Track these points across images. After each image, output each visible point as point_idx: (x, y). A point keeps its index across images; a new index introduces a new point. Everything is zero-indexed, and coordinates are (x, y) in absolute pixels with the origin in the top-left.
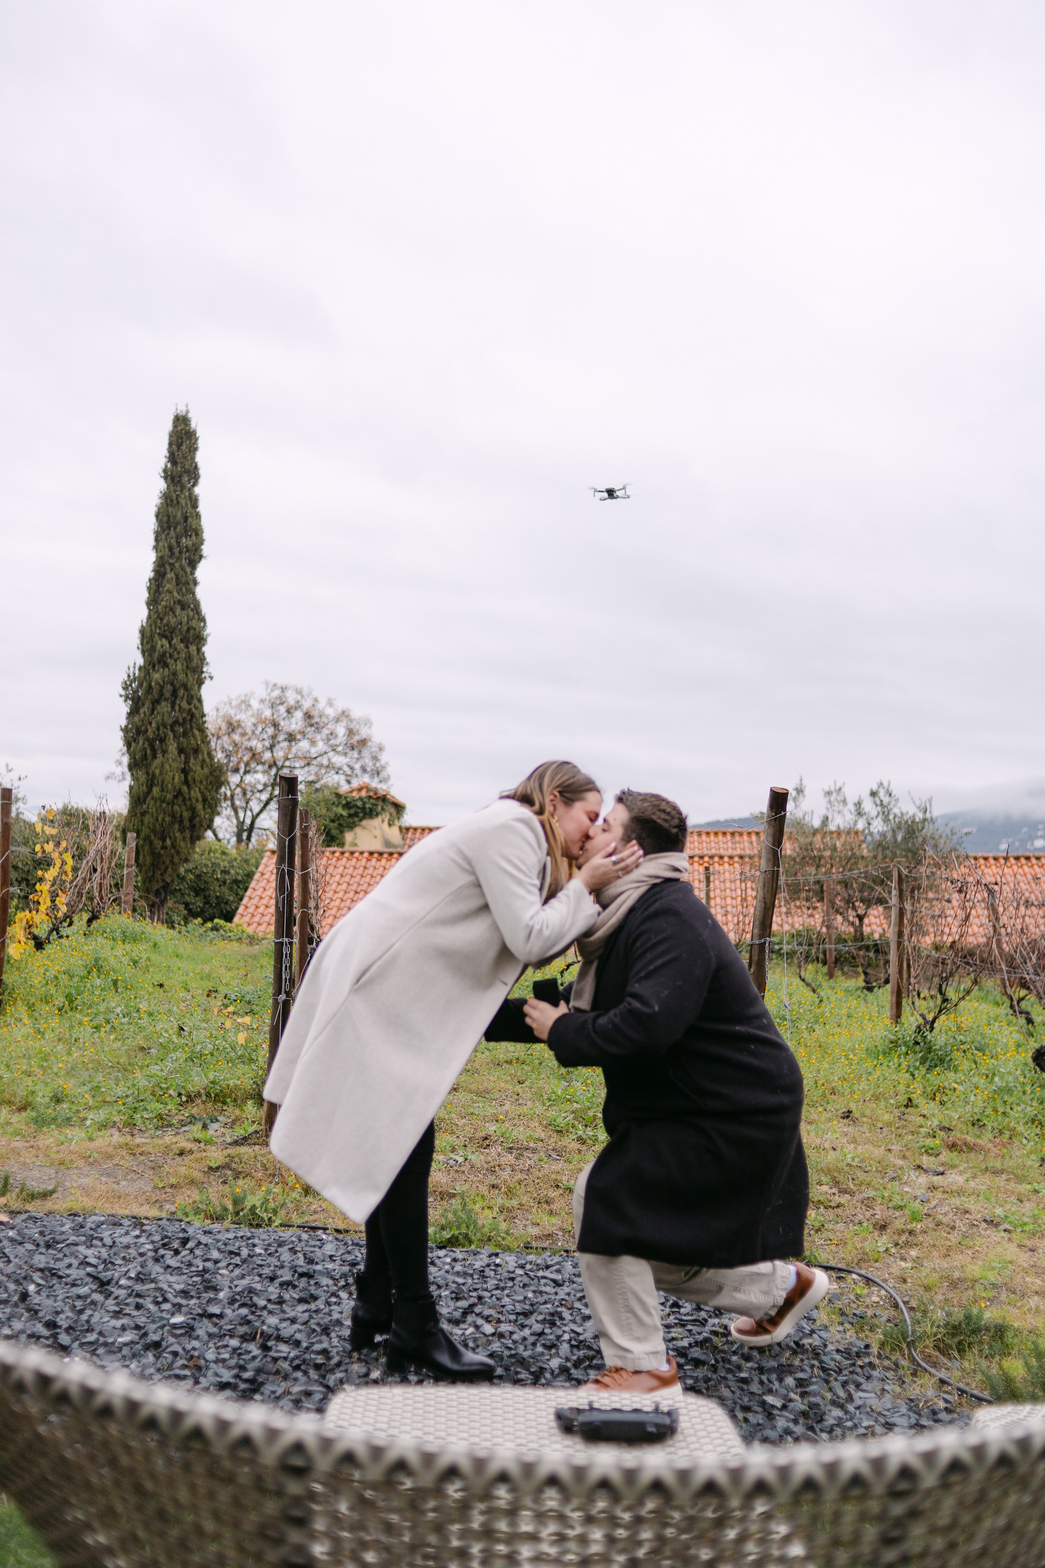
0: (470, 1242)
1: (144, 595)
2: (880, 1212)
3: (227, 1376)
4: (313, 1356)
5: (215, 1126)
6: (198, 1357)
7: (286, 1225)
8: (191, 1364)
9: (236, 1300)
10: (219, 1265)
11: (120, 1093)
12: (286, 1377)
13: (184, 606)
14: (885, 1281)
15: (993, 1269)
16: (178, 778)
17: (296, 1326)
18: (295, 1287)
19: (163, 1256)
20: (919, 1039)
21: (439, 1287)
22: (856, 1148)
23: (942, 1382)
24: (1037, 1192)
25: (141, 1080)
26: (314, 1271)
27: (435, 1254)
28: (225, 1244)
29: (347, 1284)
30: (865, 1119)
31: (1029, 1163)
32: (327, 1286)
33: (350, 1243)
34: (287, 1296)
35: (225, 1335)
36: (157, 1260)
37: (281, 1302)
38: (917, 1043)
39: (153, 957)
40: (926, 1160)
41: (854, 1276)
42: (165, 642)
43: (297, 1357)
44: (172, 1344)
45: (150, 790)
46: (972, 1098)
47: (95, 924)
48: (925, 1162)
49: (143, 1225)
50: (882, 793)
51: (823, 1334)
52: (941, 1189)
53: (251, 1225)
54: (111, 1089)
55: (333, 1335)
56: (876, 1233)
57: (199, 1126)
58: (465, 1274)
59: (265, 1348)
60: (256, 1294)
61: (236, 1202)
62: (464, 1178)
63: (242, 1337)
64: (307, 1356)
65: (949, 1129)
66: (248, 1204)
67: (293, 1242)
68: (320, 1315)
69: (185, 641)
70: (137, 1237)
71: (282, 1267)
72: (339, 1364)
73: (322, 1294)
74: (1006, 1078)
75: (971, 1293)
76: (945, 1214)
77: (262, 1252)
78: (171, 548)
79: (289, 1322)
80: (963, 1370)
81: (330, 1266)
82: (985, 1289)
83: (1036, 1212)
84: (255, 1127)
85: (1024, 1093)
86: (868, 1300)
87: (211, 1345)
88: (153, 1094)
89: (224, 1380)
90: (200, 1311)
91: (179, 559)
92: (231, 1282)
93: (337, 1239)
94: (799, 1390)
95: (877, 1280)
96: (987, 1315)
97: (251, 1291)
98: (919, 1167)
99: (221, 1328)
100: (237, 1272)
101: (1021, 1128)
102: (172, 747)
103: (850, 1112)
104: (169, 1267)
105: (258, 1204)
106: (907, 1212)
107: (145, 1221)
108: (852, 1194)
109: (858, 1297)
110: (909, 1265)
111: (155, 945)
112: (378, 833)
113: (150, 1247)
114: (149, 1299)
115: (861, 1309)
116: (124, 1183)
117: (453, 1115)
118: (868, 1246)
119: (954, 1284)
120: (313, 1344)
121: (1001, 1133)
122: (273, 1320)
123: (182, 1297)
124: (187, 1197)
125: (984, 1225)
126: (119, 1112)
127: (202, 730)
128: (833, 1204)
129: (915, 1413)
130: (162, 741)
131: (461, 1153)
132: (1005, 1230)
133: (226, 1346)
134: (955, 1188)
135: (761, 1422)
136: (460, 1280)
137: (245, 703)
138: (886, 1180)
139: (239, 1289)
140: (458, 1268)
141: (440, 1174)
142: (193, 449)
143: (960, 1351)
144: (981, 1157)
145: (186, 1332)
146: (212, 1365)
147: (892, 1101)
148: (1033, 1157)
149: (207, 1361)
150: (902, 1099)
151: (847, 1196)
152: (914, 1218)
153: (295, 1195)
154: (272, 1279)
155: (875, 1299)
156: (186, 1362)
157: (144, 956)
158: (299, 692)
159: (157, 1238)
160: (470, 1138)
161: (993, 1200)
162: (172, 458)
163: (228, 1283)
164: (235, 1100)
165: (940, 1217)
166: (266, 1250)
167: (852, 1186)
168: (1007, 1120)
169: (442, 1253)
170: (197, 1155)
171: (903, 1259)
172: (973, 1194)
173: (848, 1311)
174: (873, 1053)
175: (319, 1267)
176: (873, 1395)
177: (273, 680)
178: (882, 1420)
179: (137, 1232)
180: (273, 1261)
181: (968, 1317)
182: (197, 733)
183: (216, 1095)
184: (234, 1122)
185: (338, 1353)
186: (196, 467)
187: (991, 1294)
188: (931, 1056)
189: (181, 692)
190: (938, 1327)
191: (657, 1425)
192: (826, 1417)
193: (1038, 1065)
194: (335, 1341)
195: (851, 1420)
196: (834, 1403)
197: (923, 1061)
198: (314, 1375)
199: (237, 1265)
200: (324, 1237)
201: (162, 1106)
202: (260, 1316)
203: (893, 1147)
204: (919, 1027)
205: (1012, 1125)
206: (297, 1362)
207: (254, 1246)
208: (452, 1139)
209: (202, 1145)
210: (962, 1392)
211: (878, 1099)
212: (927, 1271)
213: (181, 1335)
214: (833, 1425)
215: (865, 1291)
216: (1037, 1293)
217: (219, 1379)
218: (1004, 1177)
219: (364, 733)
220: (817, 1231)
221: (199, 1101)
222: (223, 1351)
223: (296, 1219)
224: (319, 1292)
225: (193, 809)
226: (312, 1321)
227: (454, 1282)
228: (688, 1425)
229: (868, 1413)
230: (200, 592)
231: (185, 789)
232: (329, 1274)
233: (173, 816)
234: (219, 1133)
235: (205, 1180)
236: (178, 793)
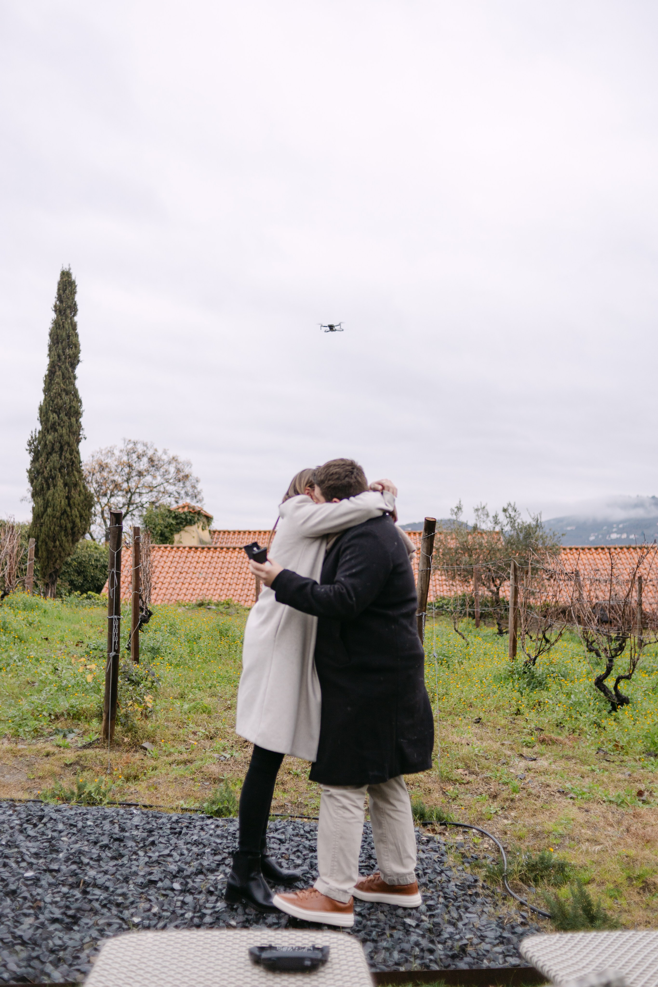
0: (230, 812)
1: (43, 386)
2: (493, 787)
3: (57, 913)
4: (116, 897)
5: (72, 735)
6: (40, 900)
7: (111, 803)
8: (35, 905)
9: (70, 859)
10: (62, 834)
11: (11, 715)
12: (96, 913)
13: (67, 393)
14: (493, 833)
15: (561, 824)
16: (64, 502)
17: (108, 876)
18: (110, 848)
19: (25, 829)
20: (526, 670)
21: (205, 846)
22: (482, 743)
23: (522, 904)
24: (593, 771)
25: (25, 705)
26: (124, 837)
27: (205, 823)
28: (68, 819)
29: (145, 846)
30: (489, 724)
31: (589, 752)
32: (131, 847)
33: (150, 816)
34: (103, 855)
35: (59, 884)
36: (21, 832)
37: (99, 859)
38: (525, 673)
39: (43, 620)
40: (525, 751)
41: (474, 831)
42: (55, 415)
43: (106, 899)
44: (24, 892)
45: (45, 510)
46: (557, 709)
47: (6, 598)
48: (524, 752)
49: (15, 806)
50: (510, 510)
51: (448, 873)
52: (533, 770)
53: (89, 803)
54: (5, 712)
55: (131, 882)
56: (491, 801)
57: (61, 735)
58: (222, 837)
59: (85, 892)
60: (84, 855)
61: (80, 788)
62: (230, 768)
63: (70, 885)
64: (112, 898)
65: (542, 730)
66: (87, 790)
67: (113, 816)
68: (124, 868)
69: (68, 415)
70: (10, 815)
71: (103, 834)
72: (132, 903)
73: (128, 853)
74: (578, 696)
75: (546, 841)
76: (534, 788)
77: (92, 824)
78: (59, 356)
79: (103, 874)
80: (537, 894)
81: (135, 833)
82: (556, 838)
83: (592, 785)
84: (97, 736)
85: (589, 705)
86: (481, 847)
87: (50, 891)
88: (33, 714)
89: (55, 916)
90: (45, 868)
91: (64, 362)
92: (69, 846)
93: (143, 813)
94: (428, 913)
95: (487, 833)
96: (555, 856)
97: (80, 852)
98: (521, 755)
99: (57, 879)
100: (74, 838)
101: (586, 729)
102: (60, 483)
103: (480, 719)
104: (29, 836)
105: (93, 790)
106: (510, 786)
107: (17, 804)
108: (477, 774)
109: (475, 844)
110: (510, 822)
111: (45, 612)
112: (195, 535)
113: (18, 822)
114: (13, 860)
115: (476, 853)
116: (8, 776)
117: (227, 726)
118: (484, 810)
119: (537, 835)
120: (117, 888)
121: (574, 731)
122: (92, 873)
123: (34, 858)
124: (48, 786)
125: (558, 794)
126: (9, 727)
127: (79, 471)
128: (464, 781)
129: (501, 927)
130: (53, 478)
131: (229, 752)
132: (571, 798)
133: (59, 892)
134: (542, 769)
135: (401, 937)
136: (219, 841)
137: (111, 452)
138: (499, 764)
139: (73, 851)
140: (219, 832)
141: (214, 766)
142: (73, 292)
143: (535, 880)
144: (560, 748)
145: (34, 883)
146: (49, 906)
147: (507, 711)
148: (593, 747)
149: (45, 903)
150: (514, 710)
151: (474, 776)
152: (515, 791)
153: (119, 782)
154: (95, 843)
155: (486, 846)
156: (31, 904)
157: (37, 619)
158: (145, 445)
159: (23, 816)
160: (236, 741)
161: (566, 777)
162: (60, 298)
163: (66, 847)
164: (86, 718)
165: (530, 790)
166: (94, 822)
167: (477, 769)
168: (578, 723)
169: (209, 822)
170: (58, 756)
171: (506, 818)
172: (553, 773)
173: (468, 854)
174: (498, 679)
175: (127, 834)
176: (475, 915)
177: (128, 438)
178: (479, 934)
179: (11, 812)
180: (98, 830)
181: (542, 858)
182: (76, 473)
183: (74, 715)
184: (84, 733)
185: (132, 895)
186: (75, 304)
187: (558, 841)
188: (533, 680)
189: (66, 447)
190: (522, 866)
191: (312, 960)
192: (443, 933)
193: (598, 687)
194: (132, 887)
195: (459, 934)
196: (449, 922)
197: (529, 684)
198: (114, 911)
199: (74, 834)
200: (135, 811)
201: (37, 723)
202: (84, 870)
203: (506, 742)
204: (526, 662)
205: (581, 726)
206: (105, 902)
207: (87, 819)
208: (223, 742)
209: (62, 749)
210: (533, 911)
211: (499, 709)
212: (520, 826)
213: (31, 885)
214: (446, 939)
215: (480, 841)
216: (588, 840)
217: (52, 916)
218: (574, 761)
219: (187, 471)
220: (454, 800)
221: (62, 719)
222: (56, 895)
223: (119, 798)
224: (125, 852)
225: (74, 522)
226: (119, 872)
227: (215, 842)
228: (336, 955)
229: (470, 929)
230: (78, 384)
231: (68, 509)
232: (133, 838)
233: (61, 526)
234: (74, 740)
235: (62, 772)
236: (64, 512)
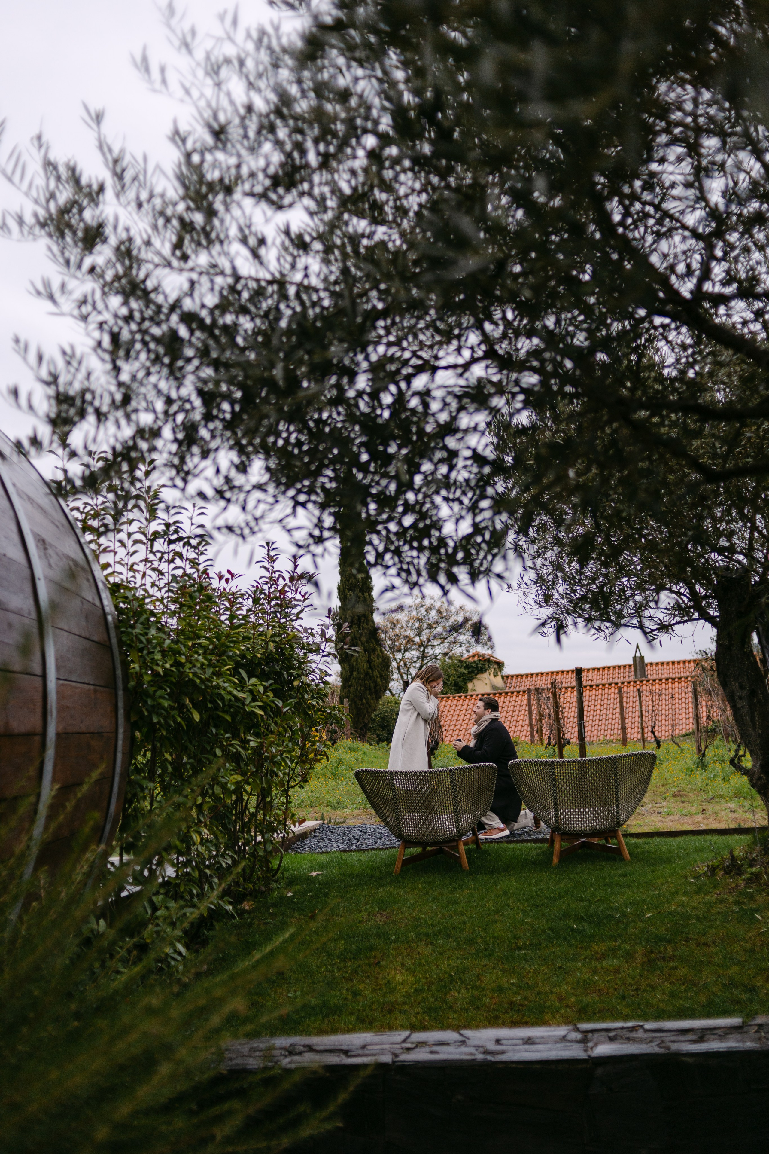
16: (366, 666)
42: (351, 592)
45: (352, 674)
69: (362, 591)
112: (487, 681)
189: (363, 618)
225: (375, 682)
231: (370, 671)
233: (365, 686)
236: (367, 674)
